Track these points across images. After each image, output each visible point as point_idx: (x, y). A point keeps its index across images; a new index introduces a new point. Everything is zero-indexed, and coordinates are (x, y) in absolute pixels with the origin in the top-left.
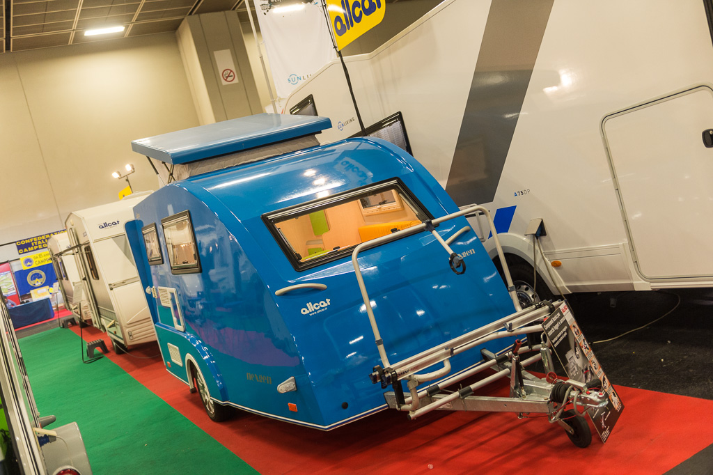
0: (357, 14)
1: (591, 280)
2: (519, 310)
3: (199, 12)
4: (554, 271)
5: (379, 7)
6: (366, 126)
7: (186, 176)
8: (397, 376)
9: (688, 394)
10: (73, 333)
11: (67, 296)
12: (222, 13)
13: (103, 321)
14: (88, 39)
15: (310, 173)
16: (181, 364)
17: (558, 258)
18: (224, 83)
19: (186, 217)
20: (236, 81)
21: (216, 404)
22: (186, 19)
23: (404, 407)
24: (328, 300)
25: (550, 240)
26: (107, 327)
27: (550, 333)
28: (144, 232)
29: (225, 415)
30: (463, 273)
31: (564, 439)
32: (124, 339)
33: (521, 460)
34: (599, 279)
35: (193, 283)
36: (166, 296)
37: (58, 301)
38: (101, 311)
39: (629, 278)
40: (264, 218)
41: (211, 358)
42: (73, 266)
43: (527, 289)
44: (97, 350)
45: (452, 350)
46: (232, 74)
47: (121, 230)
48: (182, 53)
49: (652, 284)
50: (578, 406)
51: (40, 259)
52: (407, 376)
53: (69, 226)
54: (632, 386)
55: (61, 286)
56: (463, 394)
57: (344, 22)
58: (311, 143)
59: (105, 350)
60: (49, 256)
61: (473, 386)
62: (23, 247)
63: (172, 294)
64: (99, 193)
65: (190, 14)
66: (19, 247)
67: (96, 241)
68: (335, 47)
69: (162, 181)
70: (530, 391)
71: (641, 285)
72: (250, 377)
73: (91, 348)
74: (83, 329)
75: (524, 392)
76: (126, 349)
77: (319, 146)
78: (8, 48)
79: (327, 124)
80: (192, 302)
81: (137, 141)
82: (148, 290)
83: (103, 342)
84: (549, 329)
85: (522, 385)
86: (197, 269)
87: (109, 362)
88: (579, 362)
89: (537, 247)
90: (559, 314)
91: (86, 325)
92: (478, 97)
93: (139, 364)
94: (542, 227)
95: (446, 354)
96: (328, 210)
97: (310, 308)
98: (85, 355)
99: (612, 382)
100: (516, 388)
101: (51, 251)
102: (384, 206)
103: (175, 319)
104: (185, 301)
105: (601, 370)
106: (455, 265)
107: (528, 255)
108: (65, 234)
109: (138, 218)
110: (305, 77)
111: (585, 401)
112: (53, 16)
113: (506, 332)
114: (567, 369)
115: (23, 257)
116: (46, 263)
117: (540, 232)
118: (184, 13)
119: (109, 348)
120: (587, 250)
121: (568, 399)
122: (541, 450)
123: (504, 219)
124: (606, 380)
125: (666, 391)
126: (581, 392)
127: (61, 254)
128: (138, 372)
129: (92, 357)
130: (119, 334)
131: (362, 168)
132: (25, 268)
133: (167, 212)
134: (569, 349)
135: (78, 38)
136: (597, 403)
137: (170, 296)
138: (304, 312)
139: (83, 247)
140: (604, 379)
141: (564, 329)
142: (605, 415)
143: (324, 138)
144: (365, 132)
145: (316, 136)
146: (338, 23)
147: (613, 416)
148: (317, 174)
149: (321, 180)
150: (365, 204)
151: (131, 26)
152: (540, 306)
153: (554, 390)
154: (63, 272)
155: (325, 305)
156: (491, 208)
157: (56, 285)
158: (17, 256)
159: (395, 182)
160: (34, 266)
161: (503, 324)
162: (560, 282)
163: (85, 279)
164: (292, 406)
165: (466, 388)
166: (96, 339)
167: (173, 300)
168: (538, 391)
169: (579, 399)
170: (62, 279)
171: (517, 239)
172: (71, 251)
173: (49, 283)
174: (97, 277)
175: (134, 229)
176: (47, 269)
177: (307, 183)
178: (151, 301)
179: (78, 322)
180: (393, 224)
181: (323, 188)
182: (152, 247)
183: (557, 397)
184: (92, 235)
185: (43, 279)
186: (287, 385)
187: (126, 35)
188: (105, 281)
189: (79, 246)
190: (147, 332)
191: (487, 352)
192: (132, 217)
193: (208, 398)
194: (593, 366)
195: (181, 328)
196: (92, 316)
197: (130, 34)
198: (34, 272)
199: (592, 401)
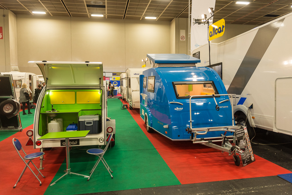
0: (216, 32)
1: (262, 125)
2: (233, 125)
3: (179, 17)
4: (252, 119)
5: (223, 32)
6: (211, 64)
7: (157, 67)
8: (192, 131)
9: (276, 164)
10: (121, 101)
11: (122, 91)
12: (186, 18)
13: (129, 100)
14: (146, 19)
15: (193, 74)
16: (144, 115)
17: (254, 116)
18: (181, 40)
19: (154, 78)
20: (185, 40)
21: (149, 127)
22: (175, 19)
23: (192, 140)
24: (182, 108)
25: (253, 110)
26: (129, 101)
27: (237, 133)
28: (144, 78)
29: (151, 131)
30: (218, 110)
31: (234, 163)
32: (132, 105)
33: (219, 163)
34: (264, 125)
35: (152, 96)
36: (145, 96)
37: (119, 91)
38: (129, 97)
39: (273, 127)
40: (173, 83)
41: (151, 116)
42: (125, 82)
43: (244, 123)
44: (125, 107)
45: (209, 130)
46: (184, 38)
47: (138, 76)
48: (171, 28)
49: (278, 131)
50: (236, 153)
51: (118, 79)
52: (195, 132)
53: (127, 72)
54: (262, 157)
55: (121, 87)
56: (209, 142)
57: (212, 34)
58: (194, 66)
59: (127, 108)
60: (120, 79)
61: (213, 141)
62: (114, 74)
63: (146, 96)
64: (137, 65)
65: (176, 17)
66: (113, 74)
67: (132, 78)
68: (208, 40)
69: (151, 67)
70: (226, 146)
71: (275, 130)
72: (158, 122)
73: (124, 106)
74: (123, 101)
75: (225, 146)
76: (132, 108)
77: (195, 67)
78: (124, 18)
79: (199, 61)
80: (151, 101)
81: (149, 55)
82: (141, 94)
83: (127, 105)
84: (237, 132)
85: (224, 144)
86: (153, 92)
87: (127, 111)
88: (244, 144)
89: (249, 111)
90: (242, 129)
91: (124, 100)
92: (244, 63)
93: (134, 113)
94: (252, 105)
95: (207, 130)
96: (193, 85)
97: (177, 109)
98: (122, 107)
99: (254, 153)
100: (223, 144)
101: (121, 77)
102: (209, 88)
103: (145, 103)
104: (149, 100)
105: (251, 148)
106: (217, 108)
107: (246, 113)
108: (125, 74)
109: (143, 75)
110: (200, 46)
111: (238, 152)
112: (139, 8)
113: (226, 130)
114: (239, 144)
115: (113, 77)
116: (119, 80)
117: (251, 107)
118: (175, 17)
119: (128, 107)
120: (263, 116)
121: (235, 150)
122: (226, 163)
123: (242, 101)
124: (252, 152)
125: (270, 161)
126: (238, 150)
127: (123, 79)
128: (134, 115)
129: (124, 109)
130: (132, 104)
131: (207, 76)
132: (113, 80)
133: (151, 75)
134: (242, 139)
135: (143, 19)
136: (241, 154)
137: (145, 97)
138: (175, 109)
139: (129, 78)
140: (251, 151)
141: (243, 134)
142: (247, 160)
143: (197, 65)
144: (211, 66)
145: (196, 64)
146: (211, 33)
147: (250, 161)
148: (194, 75)
149: (195, 76)
150: (205, 86)
151: (158, 18)
152: (239, 126)
153: (232, 147)
154: (122, 84)
155: (181, 109)
156: (240, 96)
157: (120, 87)
158: (112, 76)
159: (212, 82)
160: (115, 80)
161: (226, 128)
162: (253, 123)
163: (127, 87)
164: (166, 132)
165: (211, 141)
166: (126, 104)
167: (146, 98)
168: (228, 147)
169: (237, 151)
170: (121, 85)
171: (244, 108)
172: (125, 79)
173: (118, 86)
174: (130, 88)
175: (142, 77)
176: (118, 82)
177: (191, 76)
178: (141, 97)
179: (122, 98)
180: (207, 93)
181: (195, 78)
182: (145, 83)
183: (232, 149)
184: (132, 76)
185: (117, 84)
186: (166, 126)
187: (156, 20)
188: (132, 89)
189: (128, 78)
190: (138, 105)
191: (222, 135)
192: (142, 74)
193: (148, 125)
194: (249, 146)
195: (146, 106)
196: (126, 98)
197: (158, 20)
198: (115, 82)
199: (240, 153)
